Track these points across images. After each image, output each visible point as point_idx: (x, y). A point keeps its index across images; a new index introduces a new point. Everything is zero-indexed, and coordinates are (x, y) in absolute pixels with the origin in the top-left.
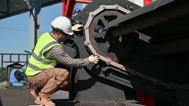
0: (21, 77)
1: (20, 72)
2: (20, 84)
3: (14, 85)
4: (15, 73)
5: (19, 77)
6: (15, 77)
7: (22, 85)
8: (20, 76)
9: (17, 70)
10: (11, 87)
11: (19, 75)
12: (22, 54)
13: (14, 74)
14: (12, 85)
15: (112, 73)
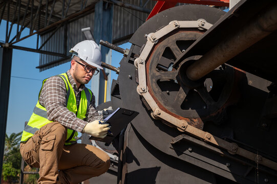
15: (190, 149)
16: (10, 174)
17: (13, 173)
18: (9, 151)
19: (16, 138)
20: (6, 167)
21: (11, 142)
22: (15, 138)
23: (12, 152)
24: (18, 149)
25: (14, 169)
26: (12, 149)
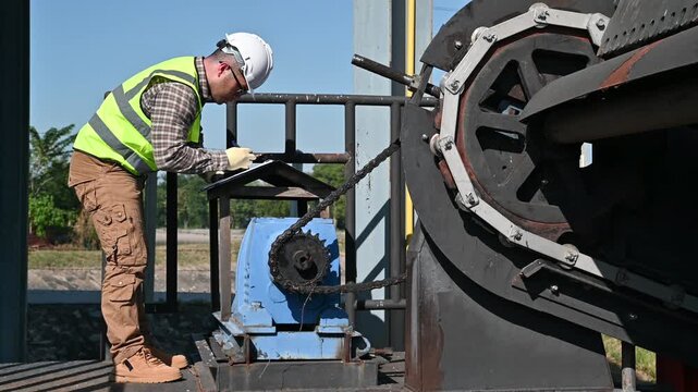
0: (326, 289)
1: (316, 241)
2: (316, 346)
3: (269, 348)
4: (279, 255)
5: (310, 287)
6: (277, 283)
7: (331, 349)
8: (319, 276)
9: (292, 230)
10: (248, 369)
11: (308, 273)
12: (312, 101)
13: (266, 258)
14: (253, 355)
15: (555, 288)
16: (51, 222)
17: (57, 219)
18: (43, 169)
19: (59, 140)
20: (40, 205)
21: (47, 147)
22: (56, 139)
23: (52, 173)
24: (65, 165)
25: (60, 212)
26: (50, 165)
